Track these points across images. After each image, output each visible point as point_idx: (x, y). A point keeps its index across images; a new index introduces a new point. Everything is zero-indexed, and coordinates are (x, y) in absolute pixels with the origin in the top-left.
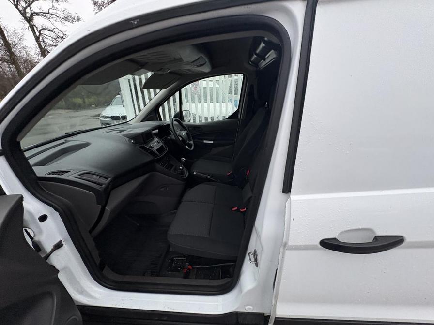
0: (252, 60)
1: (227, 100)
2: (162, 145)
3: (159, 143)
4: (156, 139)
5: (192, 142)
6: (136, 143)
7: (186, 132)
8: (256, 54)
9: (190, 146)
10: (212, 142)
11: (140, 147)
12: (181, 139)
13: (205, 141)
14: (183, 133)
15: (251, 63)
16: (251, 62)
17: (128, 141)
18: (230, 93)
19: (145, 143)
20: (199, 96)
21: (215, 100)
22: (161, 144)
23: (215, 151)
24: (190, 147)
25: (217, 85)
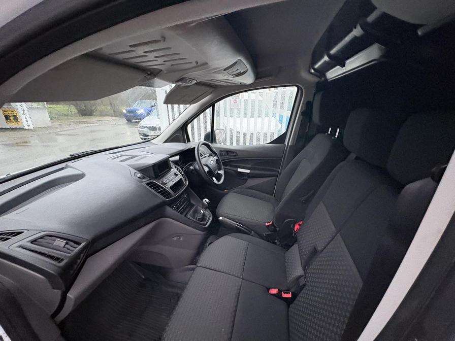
0: (316, 66)
1: (270, 114)
2: (181, 179)
3: (177, 175)
4: (174, 170)
5: (221, 172)
6: (144, 178)
7: (216, 158)
8: (329, 56)
9: (218, 177)
10: (248, 171)
11: (148, 184)
12: (206, 169)
13: (239, 170)
14: (212, 161)
15: (312, 71)
16: (314, 69)
17: (133, 174)
18: (275, 106)
19: (156, 178)
20: (239, 110)
21: (256, 115)
22: (180, 177)
23: (251, 182)
24: (218, 180)
25: (260, 98)
